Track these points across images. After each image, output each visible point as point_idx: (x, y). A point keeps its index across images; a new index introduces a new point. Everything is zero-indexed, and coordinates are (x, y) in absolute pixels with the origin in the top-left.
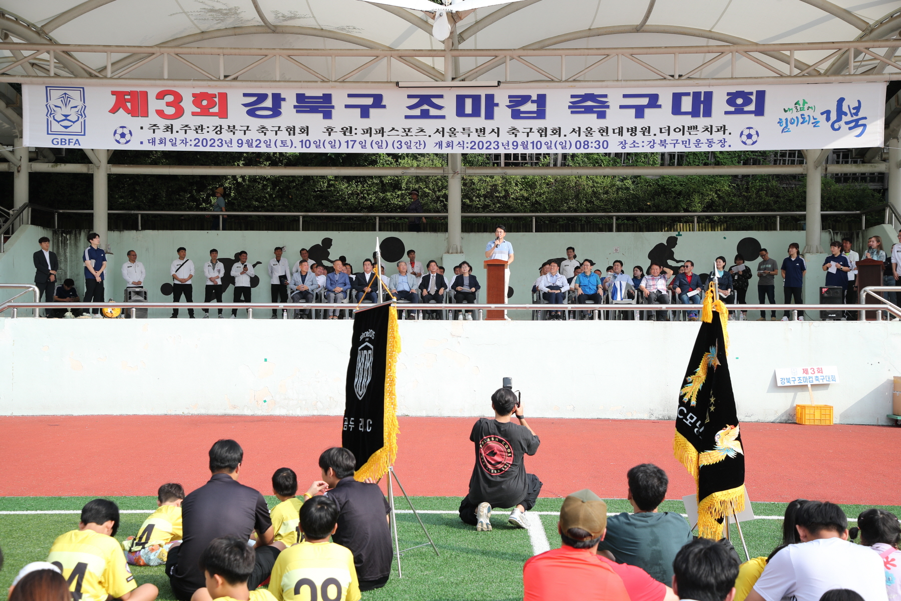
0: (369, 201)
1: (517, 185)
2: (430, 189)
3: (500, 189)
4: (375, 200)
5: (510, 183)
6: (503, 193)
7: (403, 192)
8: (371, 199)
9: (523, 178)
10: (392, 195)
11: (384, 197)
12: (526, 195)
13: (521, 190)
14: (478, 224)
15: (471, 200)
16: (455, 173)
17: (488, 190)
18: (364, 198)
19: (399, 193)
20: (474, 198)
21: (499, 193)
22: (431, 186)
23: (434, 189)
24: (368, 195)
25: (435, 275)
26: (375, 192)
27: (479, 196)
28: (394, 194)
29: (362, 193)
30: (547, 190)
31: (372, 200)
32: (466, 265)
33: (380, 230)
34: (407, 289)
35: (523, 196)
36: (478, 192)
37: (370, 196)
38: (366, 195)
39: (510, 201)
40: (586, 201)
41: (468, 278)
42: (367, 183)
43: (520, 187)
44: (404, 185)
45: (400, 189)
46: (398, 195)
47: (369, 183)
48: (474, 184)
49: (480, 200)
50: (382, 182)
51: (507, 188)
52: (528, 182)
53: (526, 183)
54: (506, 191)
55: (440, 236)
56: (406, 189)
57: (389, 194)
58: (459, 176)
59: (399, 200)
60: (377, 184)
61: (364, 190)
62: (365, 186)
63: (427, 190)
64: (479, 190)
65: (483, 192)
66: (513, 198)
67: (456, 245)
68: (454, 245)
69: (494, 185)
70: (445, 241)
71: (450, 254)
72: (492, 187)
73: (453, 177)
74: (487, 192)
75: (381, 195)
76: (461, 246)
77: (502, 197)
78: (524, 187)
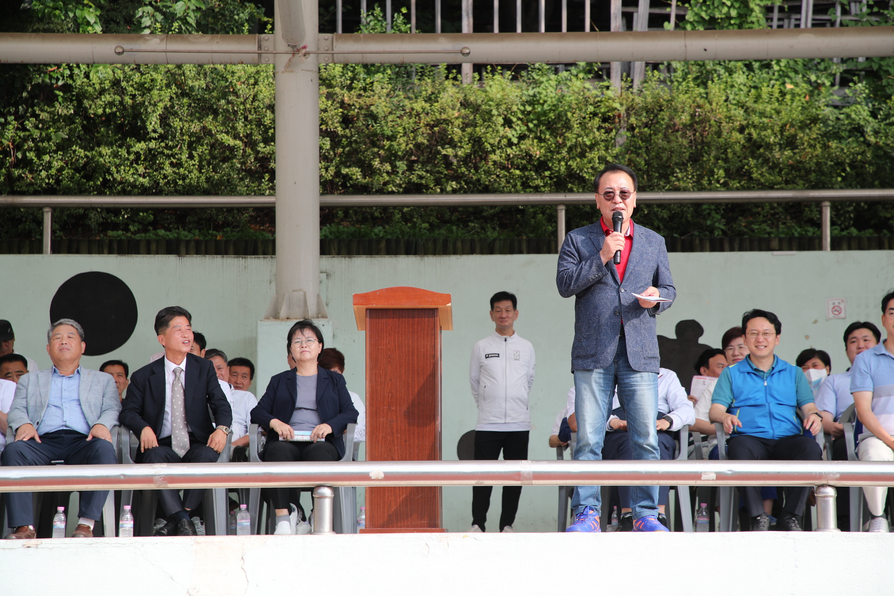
0: (43, 174)
1: (508, 123)
2: (236, 137)
3: (456, 132)
4: (60, 170)
5: (488, 117)
6: (467, 149)
7: (152, 144)
8: (49, 167)
9: (531, 103)
10: (115, 155)
11: (90, 160)
12: (538, 152)
13: (522, 137)
14: (388, 241)
15: (368, 170)
16: (296, 50)
17: (420, 139)
18: (25, 163)
19: (140, 147)
20: (376, 163)
21: (454, 146)
22: (240, 125)
23: (249, 136)
24: (40, 152)
25: (183, 366)
26: (63, 146)
27: (391, 157)
28: (123, 152)
29: (18, 147)
30: (604, 137)
31: (53, 171)
32: (308, 333)
33: (56, 249)
34: (79, 426)
35: (529, 156)
36: (387, 143)
37: (47, 158)
38: (31, 155)
39: (488, 173)
40: (727, 171)
41: (313, 384)
42: (37, 116)
43: (520, 128)
44: (153, 123)
45: (142, 135)
46: (137, 154)
47: (44, 116)
48: (374, 117)
49: (394, 172)
50: (81, 110)
51: (480, 131)
52: (545, 113)
53: (538, 116)
54: (477, 142)
55: (256, 265)
56: (162, 138)
57: (105, 150)
58: (310, 63)
59: (141, 169)
60: (69, 120)
61: (25, 140)
62: (29, 125)
63: (229, 140)
64: (392, 138)
65: (402, 144)
66: (495, 162)
67: (302, 293)
68: (293, 291)
69: (438, 123)
70: (270, 283)
71: (282, 320)
72: (432, 127)
73: (289, 65)
74: (418, 146)
75: (82, 153)
76: (318, 296)
77: (466, 160)
78: (529, 130)
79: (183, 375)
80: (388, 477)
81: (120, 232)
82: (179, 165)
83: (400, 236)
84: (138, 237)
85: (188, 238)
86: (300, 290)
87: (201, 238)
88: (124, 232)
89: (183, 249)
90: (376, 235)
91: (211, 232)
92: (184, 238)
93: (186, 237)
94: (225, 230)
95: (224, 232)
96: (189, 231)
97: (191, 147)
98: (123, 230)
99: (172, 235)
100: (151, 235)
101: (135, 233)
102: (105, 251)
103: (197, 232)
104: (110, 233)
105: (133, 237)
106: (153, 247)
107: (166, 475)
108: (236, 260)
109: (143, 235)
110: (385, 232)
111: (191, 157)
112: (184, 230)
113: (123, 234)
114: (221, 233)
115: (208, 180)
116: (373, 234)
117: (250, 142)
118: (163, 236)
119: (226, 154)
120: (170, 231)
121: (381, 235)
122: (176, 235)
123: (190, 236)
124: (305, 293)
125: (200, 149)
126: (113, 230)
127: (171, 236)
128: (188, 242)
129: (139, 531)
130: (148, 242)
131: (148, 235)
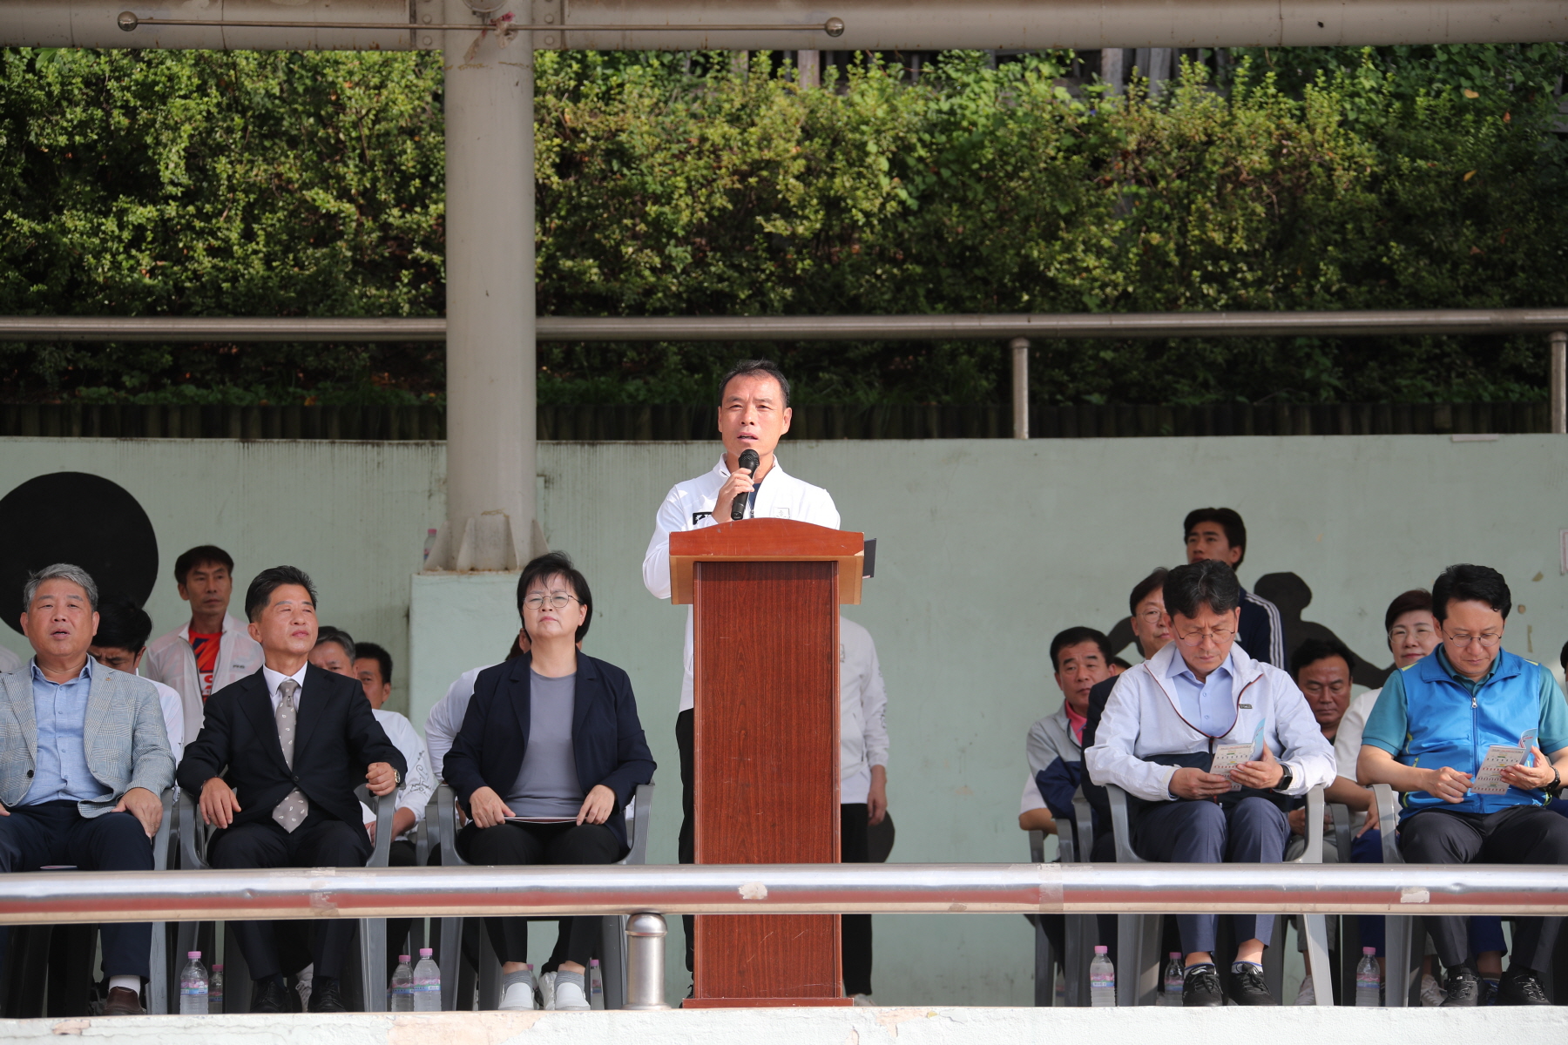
2: (343, 194)
3: (790, 186)
5: (858, 155)
6: (815, 221)
7: (171, 210)
9: (944, 127)
12: (959, 228)
13: (927, 198)
14: (656, 410)
15: (613, 263)
16: (489, 22)
17: (719, 201)
19: (142, 213)
20: (630, 250)
21: (788, 214)
22: (349, 171)
23: (369, 194)
25: (299, 678)
27: (658, 234)
28: (109, 224)
30: (1095, 197)
35: (942, 236)
36: (652, 209)
39: (859, 270)
40: (1345, 268)
43: (923, 179)
44: (172, 167)
45: (148, 188)
46: (139, 229)
48: (626, 156)
49: (666, 267)
51: (842, 182)
52: (972, 150)
53: (961, 153)
54: (834, 206)
55: (401, 460)
56: (188, 197)
57: (73, 221)
58: (517, 49)
59: (147, 260)
63: (326, 200)
64: (664, 198)
65: (685, 213)
67: (501, 518)
68: (485, 513)
69: (756, 167)
70: (430, 496)
71: (462, 572)
72: (743, 177)
73: (475, 55)
74: (715, 212)
75: (26, 225)
76: (534, 523)
77: (811, 244)
78: (944, 184)
79: (298, 695)
80: (775, 895)
81: (104, 390)
82: (223, 252)
83: (680, 400)
84: (140, 399)
85: (244, 404)
86: (498, 512)
87: (272, 402)
88: (112, 390)
89: (236, 425)
90: (630, 396)
91: (291, 389)
92: (236, 403)
93: (241, 399)
94: (320, 385)
95: (318, 389)
96: (247, 388)
97: (250, 214)
98: (108, 385)
99: (214, 396)
100: (167, 395)
101: (134, 391)
102: (76, 429)
103: (261, 389)
104: (83, 391)
105: (131, 398)
106: (175, 420)
107: (334, 891)
108: (359, 448)
109: (151, 395)
110: (649, 390)
111: (248, 235)
112: (236, 385)
113: (110, 393)
114: (313, 393)
115: (285, 282)
116: (624, 395)
117: (370, 205)
118: (192, 398)
119: (326, 230)
120: (207, 386)
121: (641, 398)
122: (219, 396)
123: (249, 398)
124: (507, 518)
125: (268, 219)
126: (88, 386)
127: (211, 398)
128: (245, 411)
130: (164, 411)
131: (161, 395)
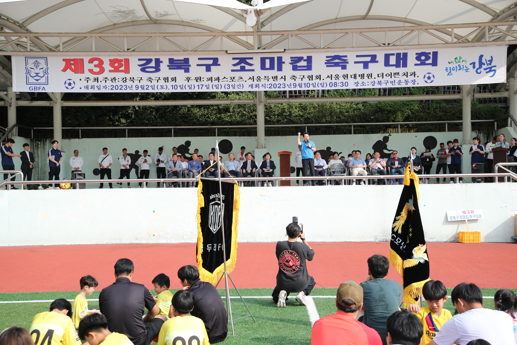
0: (212, 119)
1: (296, 108)
3: (286, 110)
4: (215, 118)
5: (292, 107)
6: (288, 113)
7: (231, 114)
8: (213, 118)
9: (300, 104)
10: (224, 115)
11: (220, 116)
12: (301, 114)
13: (298, 111)
14: (274, 131)
15: (270, 117)
16: (260, 102)
17: (280, 112)
18: (208, 117)
20: (272, 116)
21: (286, 113)
22: (247, 110)
23: (248, 112)
25: (250, 161)
26: (215, 114)
27: (274, 115)
28: (226, 115)
29: (207, 115)
30: (314, 111)
31: (213, 119)
33: (218, 136)
34: (234, 169)
36: (274, 113)
37: (212, 116)
38: (210, 116)
39: (292, 118)
40: (336, 117)
41: (269, 163)
42: (210, 109)
43: (298, 109)
44: (231, 110)
45: (229, 112)
46: (228, 115)
47: (212, 109)
48: (271, 108)
49: (275, 118)
50: (219, 108)
51: (291, 110)
52: (303, 106)
53: (302, 107)
54: (290, 112)
55: (253, 138)
56: (233, 112)
58: (263, 104)
59: (229, 118)
60: (216, 109)
61: (208, 113)
62: (209, 110)
63: (245, 112)
65: (277, 113)
66: (294, 116)
67: (262, 144)
68: (260, 143)
69: (283, 109)
70: (256, 141)
71: (259, 149)
73: (259, 104)
74: (279, 113)
75: (218, 115)
77: (288, 116)
78: (300, 110)
79: (250, 163)
80: (285, 179)
82: (236, 117)
87: (240, 131)
97: (238, 114)
111: (238, 116)
115: (241, 120)
119: (244, 115)
125: (239, 114)
129: (244, 186)
